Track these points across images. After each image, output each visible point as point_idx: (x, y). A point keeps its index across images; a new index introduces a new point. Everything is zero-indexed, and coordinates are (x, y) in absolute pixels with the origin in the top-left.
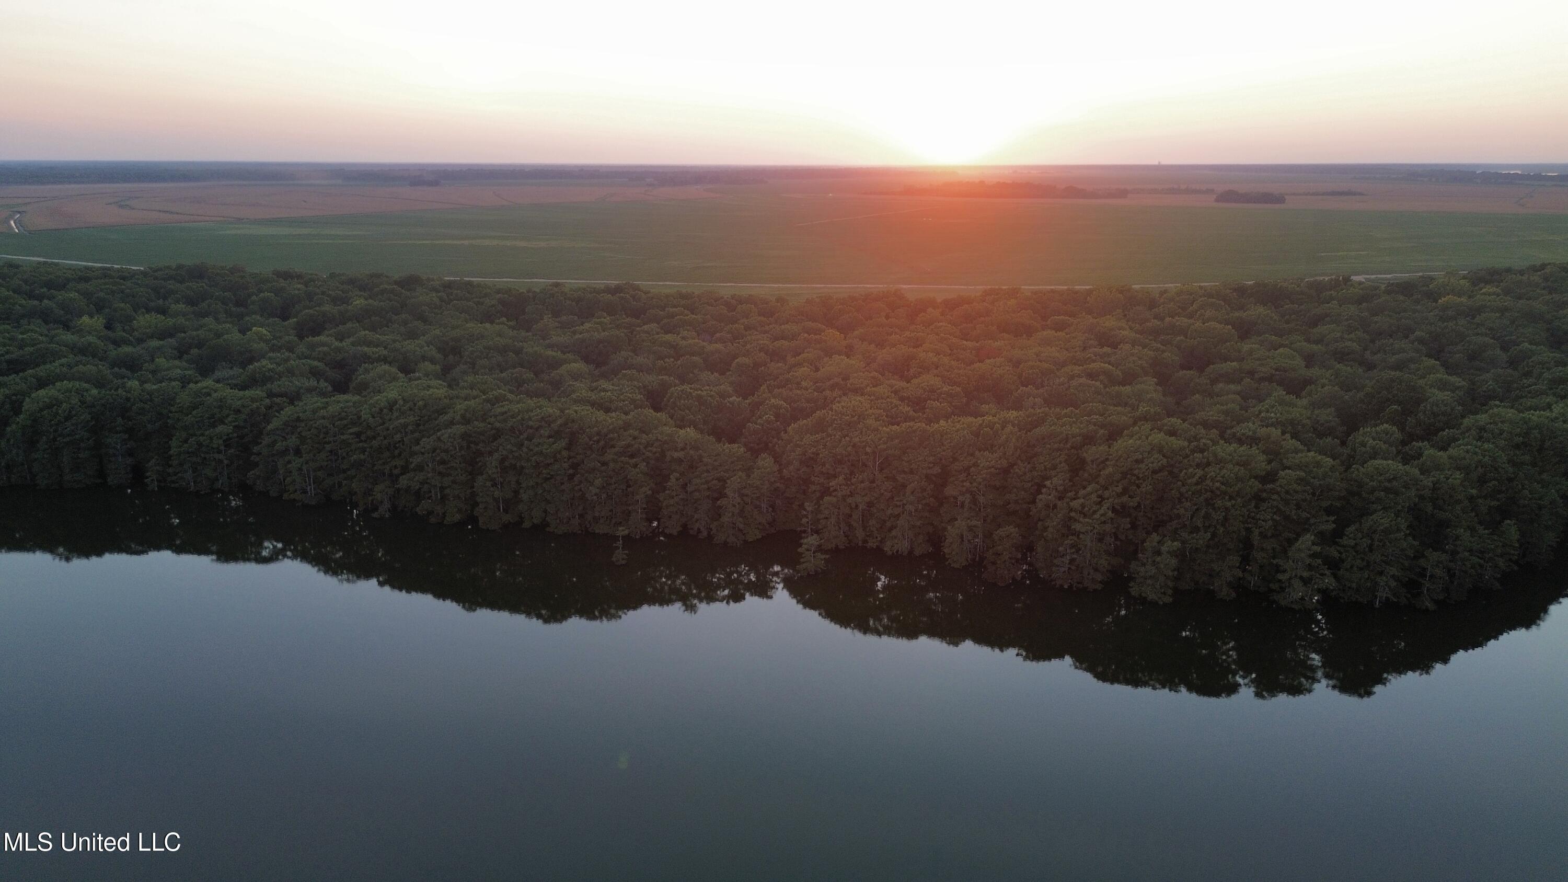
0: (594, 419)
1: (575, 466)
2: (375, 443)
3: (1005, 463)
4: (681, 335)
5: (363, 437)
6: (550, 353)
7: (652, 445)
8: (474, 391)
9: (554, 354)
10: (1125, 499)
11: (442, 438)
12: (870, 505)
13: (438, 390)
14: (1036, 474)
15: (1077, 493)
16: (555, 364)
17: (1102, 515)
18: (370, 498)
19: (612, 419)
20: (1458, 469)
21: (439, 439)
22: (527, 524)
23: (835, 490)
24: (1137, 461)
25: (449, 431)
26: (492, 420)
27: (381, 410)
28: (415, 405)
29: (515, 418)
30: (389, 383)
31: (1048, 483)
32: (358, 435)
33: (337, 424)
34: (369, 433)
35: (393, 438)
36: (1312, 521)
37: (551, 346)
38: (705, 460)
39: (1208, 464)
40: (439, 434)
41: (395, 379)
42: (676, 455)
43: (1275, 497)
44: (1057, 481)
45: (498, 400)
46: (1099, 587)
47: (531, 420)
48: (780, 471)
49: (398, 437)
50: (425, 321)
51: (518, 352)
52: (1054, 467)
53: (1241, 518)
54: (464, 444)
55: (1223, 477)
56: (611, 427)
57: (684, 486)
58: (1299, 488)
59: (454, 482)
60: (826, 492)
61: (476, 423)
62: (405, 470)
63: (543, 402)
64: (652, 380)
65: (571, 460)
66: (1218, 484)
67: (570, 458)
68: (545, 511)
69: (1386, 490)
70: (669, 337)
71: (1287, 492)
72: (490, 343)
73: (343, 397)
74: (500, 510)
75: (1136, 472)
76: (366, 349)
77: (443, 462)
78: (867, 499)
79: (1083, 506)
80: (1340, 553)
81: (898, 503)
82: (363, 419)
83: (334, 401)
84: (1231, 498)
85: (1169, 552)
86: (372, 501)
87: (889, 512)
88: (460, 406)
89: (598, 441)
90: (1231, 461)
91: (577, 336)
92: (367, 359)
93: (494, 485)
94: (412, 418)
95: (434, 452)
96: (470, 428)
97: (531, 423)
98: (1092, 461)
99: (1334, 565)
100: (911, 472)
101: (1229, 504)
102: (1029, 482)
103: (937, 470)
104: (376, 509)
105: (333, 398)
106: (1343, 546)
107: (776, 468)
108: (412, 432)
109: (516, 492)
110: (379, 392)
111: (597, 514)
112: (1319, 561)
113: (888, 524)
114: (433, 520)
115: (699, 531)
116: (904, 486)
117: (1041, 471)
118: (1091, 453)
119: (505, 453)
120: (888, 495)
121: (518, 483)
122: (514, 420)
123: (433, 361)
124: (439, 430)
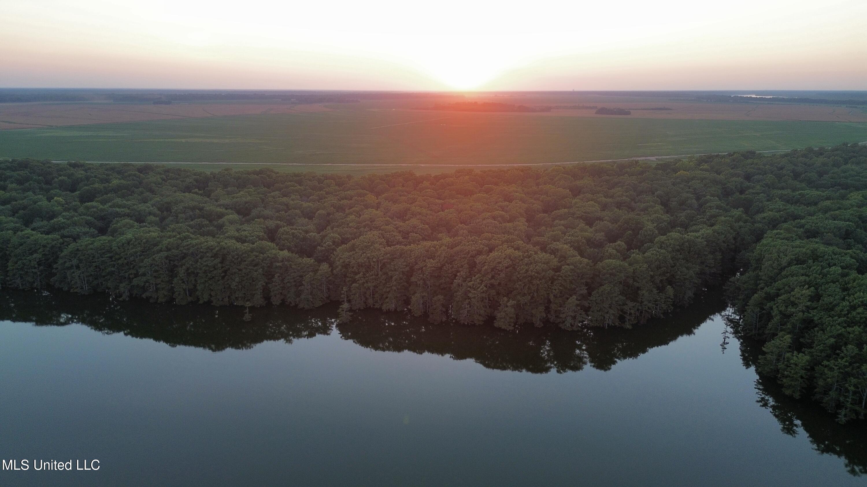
0: (235, 247)
1: (225, 272)
2: (120, 262)
3: (439, 265)
4: (291, 198)
5: (113, 259)
6: (219, 209)
7: (266, 259)
8: (174, 233)
9: (221, 210)
10: (493, 281)
11: (155, 259)
12: (376, 287)
13: (154, 233)
14: (453, 270)
15: (471, 278)
16: (221, 216)
17: (482, 289)
18: (117, 291)
19: (246, 247)
20: (646, 263)
21: (154, 259)
22: (201, 302)
23: (358, 280)
24: (499, 263)
25: (159, 255)
26: (182, 249)
27: (123, 244)
28: (141, 241)
29: (193, 247)
30: (129, 229)
31: (458, 274)
32: (111, 257)
33: (99, 252)
34: (117, 257)
35: (130, 259)
36: (577, 289)
37: (220, 206)
38: (293, 267)
39: (531, 263)
40: (154, 256)
41: (132, 226)
42: (278, 264)
43: (560, 278)
44: (463, 273)
45: (186, 238)
46: (481, 323)
47: (202, 248)
48: (332, 270)
49: (132, 258)
50: (152, 191)
51: (201, 209)
52: (462, 266)
53: (544, 289)
54: (167, 261)
55: (536, 270)
56: (244, 251)
57: (283, 280)
58: (571, 274)
59: (162, 281)
60: (355, 281)
61: (173, 250)
62: (136, 275)
63: (210, 238)
64: (271, 223)
65: (223, 269)
66: (533, 273)
67: (222, 267)
68: (210, 295)
69: (611, 274)
70: (285, 199)
71: (565, 276)
72: (186, 205)
73: (104, 237)
74: (186, 295)
75: (498, 268)
76: (118, 209)
77: (156, 271)
78: (374, 284)
79: (473, 284)
80: (589, 304)
81: (388, 286)
82: (113, 250)
83: (98, 240)
84: (540, 279)
85: (511, 306)
86: (119, 292)
87: (384, 290)
88: (165, 242)
89: (238, 258)
90: (541, 262)
91: (235, 200)
92: (118, 215)
93: (183, 282)
94: (139, 249)
95: (151, 266)
96: (170, 253)
97: (202, 250)
98: (479, 263)
99: (587, 310)
100: (395, 270)
101: (538, 282)
102: (450, 274)
103: (408, 269)
104: (121, 296)
105: (97, 238)
106: (591, 301)
107: (330, 269)
108: (140, 256)
109: (195, 286)
110: (123, 234)
111: (237, 296)
112: (579, 308)
113: (385, 296)
114: (151, 301)
115: (290, 303)
116: (392, 277)
117: (456, 268)
118: (479, 259)
119: (188, 266)
120: (384, 282)
121: (196, 280)
122: (193, 248)
123: (155, 215)
124: (154, 254)
